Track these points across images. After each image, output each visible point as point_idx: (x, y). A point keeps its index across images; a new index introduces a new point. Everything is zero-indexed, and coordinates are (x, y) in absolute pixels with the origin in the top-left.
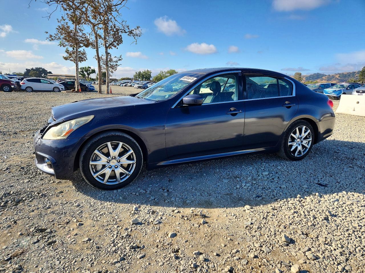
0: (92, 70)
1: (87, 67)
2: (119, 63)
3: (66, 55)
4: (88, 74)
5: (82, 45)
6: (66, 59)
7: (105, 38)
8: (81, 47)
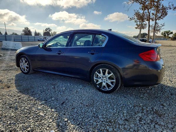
0: (171, 32)
1: (168, 31)
2: (163, 27)
3: (136, 26)
4: (168, 35)
5: (145, 20)
6: (136, 28)
7: (156, 15)
8: (145, 21)
